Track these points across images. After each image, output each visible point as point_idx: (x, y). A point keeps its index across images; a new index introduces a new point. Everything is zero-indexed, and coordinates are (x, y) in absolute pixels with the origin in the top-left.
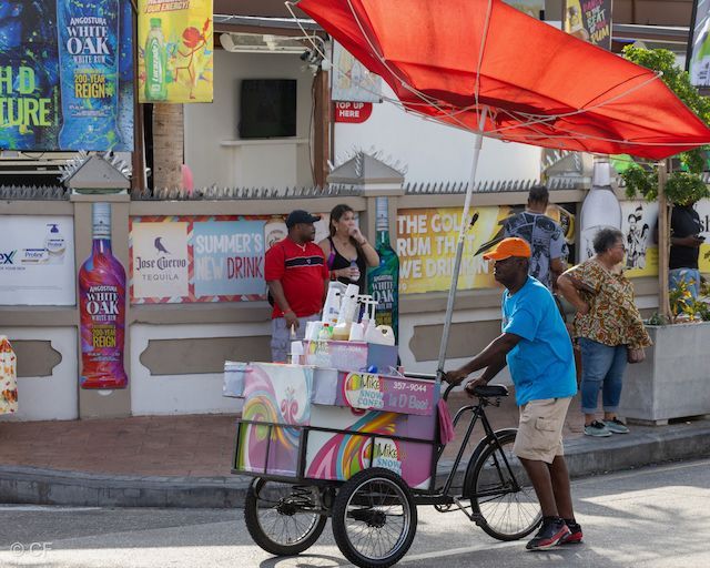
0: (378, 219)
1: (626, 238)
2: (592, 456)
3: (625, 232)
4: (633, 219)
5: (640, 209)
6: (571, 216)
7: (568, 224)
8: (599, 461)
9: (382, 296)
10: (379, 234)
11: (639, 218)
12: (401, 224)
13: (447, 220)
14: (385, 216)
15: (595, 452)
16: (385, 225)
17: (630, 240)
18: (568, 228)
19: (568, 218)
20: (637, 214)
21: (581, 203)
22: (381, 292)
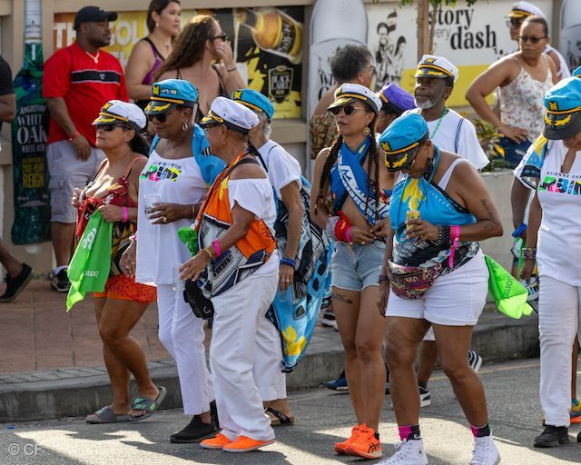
0: (27, 27)
1: (374, 55)
2: (320, 360)
3: (372, 47)
4: (383, 30)
5: (394, 15)
6: (297, 24)
7: (292, 35)
8: (329, 368)
9: (31, 134)
10: (28, 48)
11: (391, 29)
12: (60, 34)
13: (123, 28)
14: (37, 22)
15: (324, 355)
16: (37, 35)
17: (379, 58)
18: (293, 42)
19: (292, 28)
20: (390, 22)
21: (311, 7)
22: (29, 128)
